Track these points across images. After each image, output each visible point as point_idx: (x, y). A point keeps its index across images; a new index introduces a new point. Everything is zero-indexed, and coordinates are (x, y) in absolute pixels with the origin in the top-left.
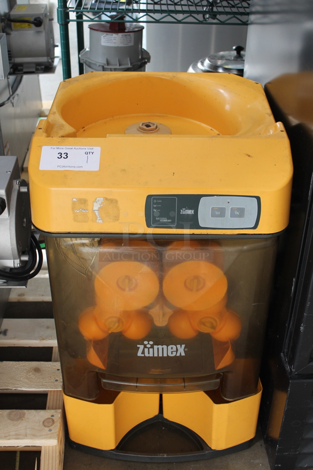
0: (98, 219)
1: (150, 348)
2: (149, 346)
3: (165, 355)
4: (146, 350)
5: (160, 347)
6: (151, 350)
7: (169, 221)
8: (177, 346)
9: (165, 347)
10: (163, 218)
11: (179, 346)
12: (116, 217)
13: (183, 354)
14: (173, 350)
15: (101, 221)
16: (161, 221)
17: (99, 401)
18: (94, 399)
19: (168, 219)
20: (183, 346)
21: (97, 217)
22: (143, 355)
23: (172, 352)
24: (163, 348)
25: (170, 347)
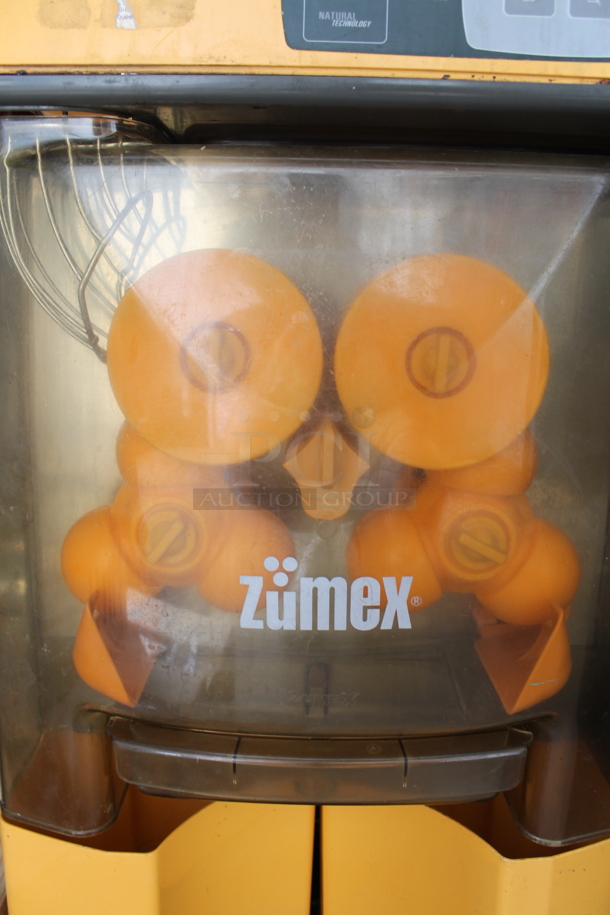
0: (122, 14)
1: (286, 588)
2: (281, 580)
3: (340, 625)
4: (272, 597)
5: (323, 583)
6: (290, 597)
7: (363, 24)
8: (386, 580)
9: (339, 583)
10: (344, 14)
11: (390, 582)
12: (181, 7)
13: (405, 623)
14: (368, 602)
15: (130, 24)
16: (335, 23)
17: (110, 839)
18: (93, 832)
19: (359, 19)
20: (407, 583)
21: (118, 8)
22: (259, 625)
23: (366, 609)
24: (332, 591)
25: (358, 584)
